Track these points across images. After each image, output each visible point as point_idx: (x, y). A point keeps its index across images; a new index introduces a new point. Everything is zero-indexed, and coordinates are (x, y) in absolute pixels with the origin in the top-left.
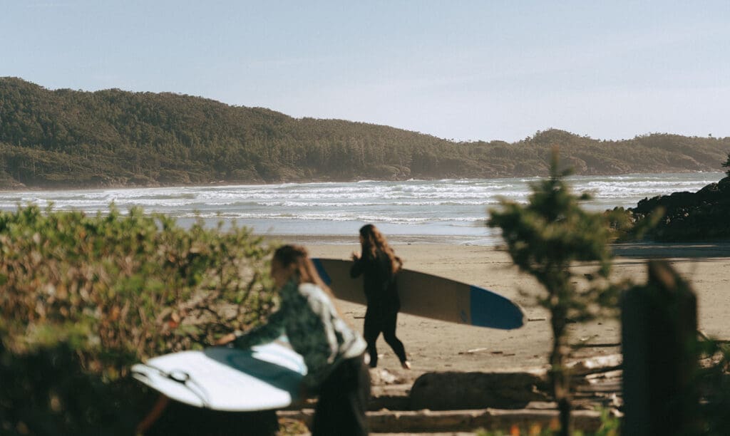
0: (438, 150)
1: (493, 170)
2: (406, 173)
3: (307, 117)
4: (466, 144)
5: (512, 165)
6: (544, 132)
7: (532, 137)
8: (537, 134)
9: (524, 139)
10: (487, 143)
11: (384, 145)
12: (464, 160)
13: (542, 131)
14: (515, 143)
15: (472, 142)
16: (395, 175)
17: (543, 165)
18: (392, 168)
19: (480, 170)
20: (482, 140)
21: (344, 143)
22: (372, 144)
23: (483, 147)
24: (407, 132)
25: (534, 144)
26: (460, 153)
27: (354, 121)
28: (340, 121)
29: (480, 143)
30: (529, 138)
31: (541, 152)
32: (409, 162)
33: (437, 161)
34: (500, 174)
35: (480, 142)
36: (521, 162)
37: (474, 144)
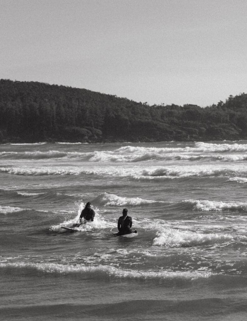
0: (130, 113)
1: (184, 133)
2: (98, 135)
3: (4, 79)
4: (160, 107)
5: (203, 128)
6: (237, 97)
7: (224, 102)
8: (230, 98)
9: (216, 104)
10: (181, 107)
11: (76, 107)
12: (155, 122)
13: (234, 96)
14: (208, 107)
15: (165, 105)
16: (87, 137)
17: (233, 129)
18: (84, 130)
19: (171, 133)
20: (175, 104)
21: (36, 105)
22: (64, 105)
23: (175, 111)
24: (103, 96)
25: (226, 108)
26: (152, 116)
27: (51, 84)
28: (37, 84)
29: (174, 107)
30: (222, 102)
31: (232, 116)
32: (101, 124)
33: (129, 123)
34: (191, 137)
35: (173, 105)
36: (212, 126)
37: (168, 107)
